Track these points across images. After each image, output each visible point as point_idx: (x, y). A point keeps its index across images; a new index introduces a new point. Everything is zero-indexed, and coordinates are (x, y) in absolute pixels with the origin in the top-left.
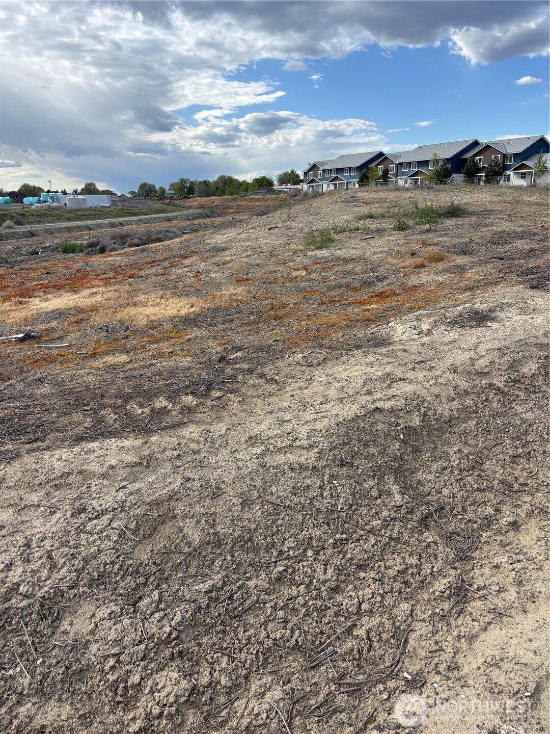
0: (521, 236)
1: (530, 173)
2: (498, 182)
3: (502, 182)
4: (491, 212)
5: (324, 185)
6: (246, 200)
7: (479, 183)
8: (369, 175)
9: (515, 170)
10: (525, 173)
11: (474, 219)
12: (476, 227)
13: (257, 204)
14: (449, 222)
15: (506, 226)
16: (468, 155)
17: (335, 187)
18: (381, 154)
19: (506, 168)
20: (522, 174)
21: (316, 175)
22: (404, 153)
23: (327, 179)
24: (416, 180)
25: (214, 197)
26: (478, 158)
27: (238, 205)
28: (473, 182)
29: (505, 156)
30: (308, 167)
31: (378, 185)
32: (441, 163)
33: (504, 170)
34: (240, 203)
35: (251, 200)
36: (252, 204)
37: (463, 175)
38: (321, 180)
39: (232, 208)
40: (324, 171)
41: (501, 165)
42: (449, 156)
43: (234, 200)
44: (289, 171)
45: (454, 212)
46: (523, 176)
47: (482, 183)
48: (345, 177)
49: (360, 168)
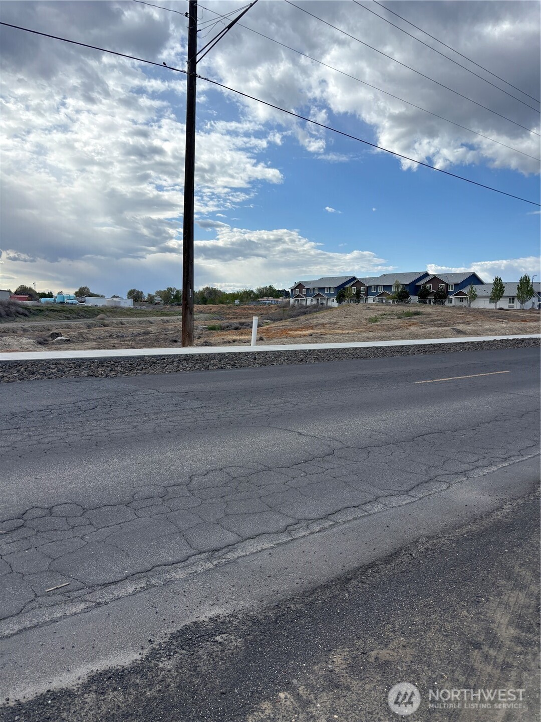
0: (439, 320)
1: (467, 298)
2: (443, 303)
3: (446, 303)
4: (431, 314)
5: (308, 300)
6: (241, 308)
7: (430, 303)
8: (346, 294)
9: (455, 295)
10: (463, 298)
11: (425, 316)
12: (426, 318)
13: (250, 312)
14: (416, 317)
15: (436, 318)
16: (421, 283)
17: (318, 302)
18: (354, 278)
19: (448, 293)
20: (461, 298)
21: (301, 292)
22: (372, 279)
23: (310, 295)
24: (382, 299)
25: (210, 305)
26: (429, 285)
27: (234, 312)
28: (426, 303)
29: (447, 285)
30: (293, 285)
31: (352, 302)
32: (401, 288)
33: (448, 295)
34: (236, 311)
35: (245, 309)
36: (246, 312)
37: (418, 297)
38: (306, 296)
39: (228, 314)
40: (308, 289)
41: (445, 291)
42: (408, 282)
43: (229, 308)
44: (268, 286)
45: (417, 314)
46: (461, 300)
47: (432, 303)
48: (326, 294)
49: (337, 288)
